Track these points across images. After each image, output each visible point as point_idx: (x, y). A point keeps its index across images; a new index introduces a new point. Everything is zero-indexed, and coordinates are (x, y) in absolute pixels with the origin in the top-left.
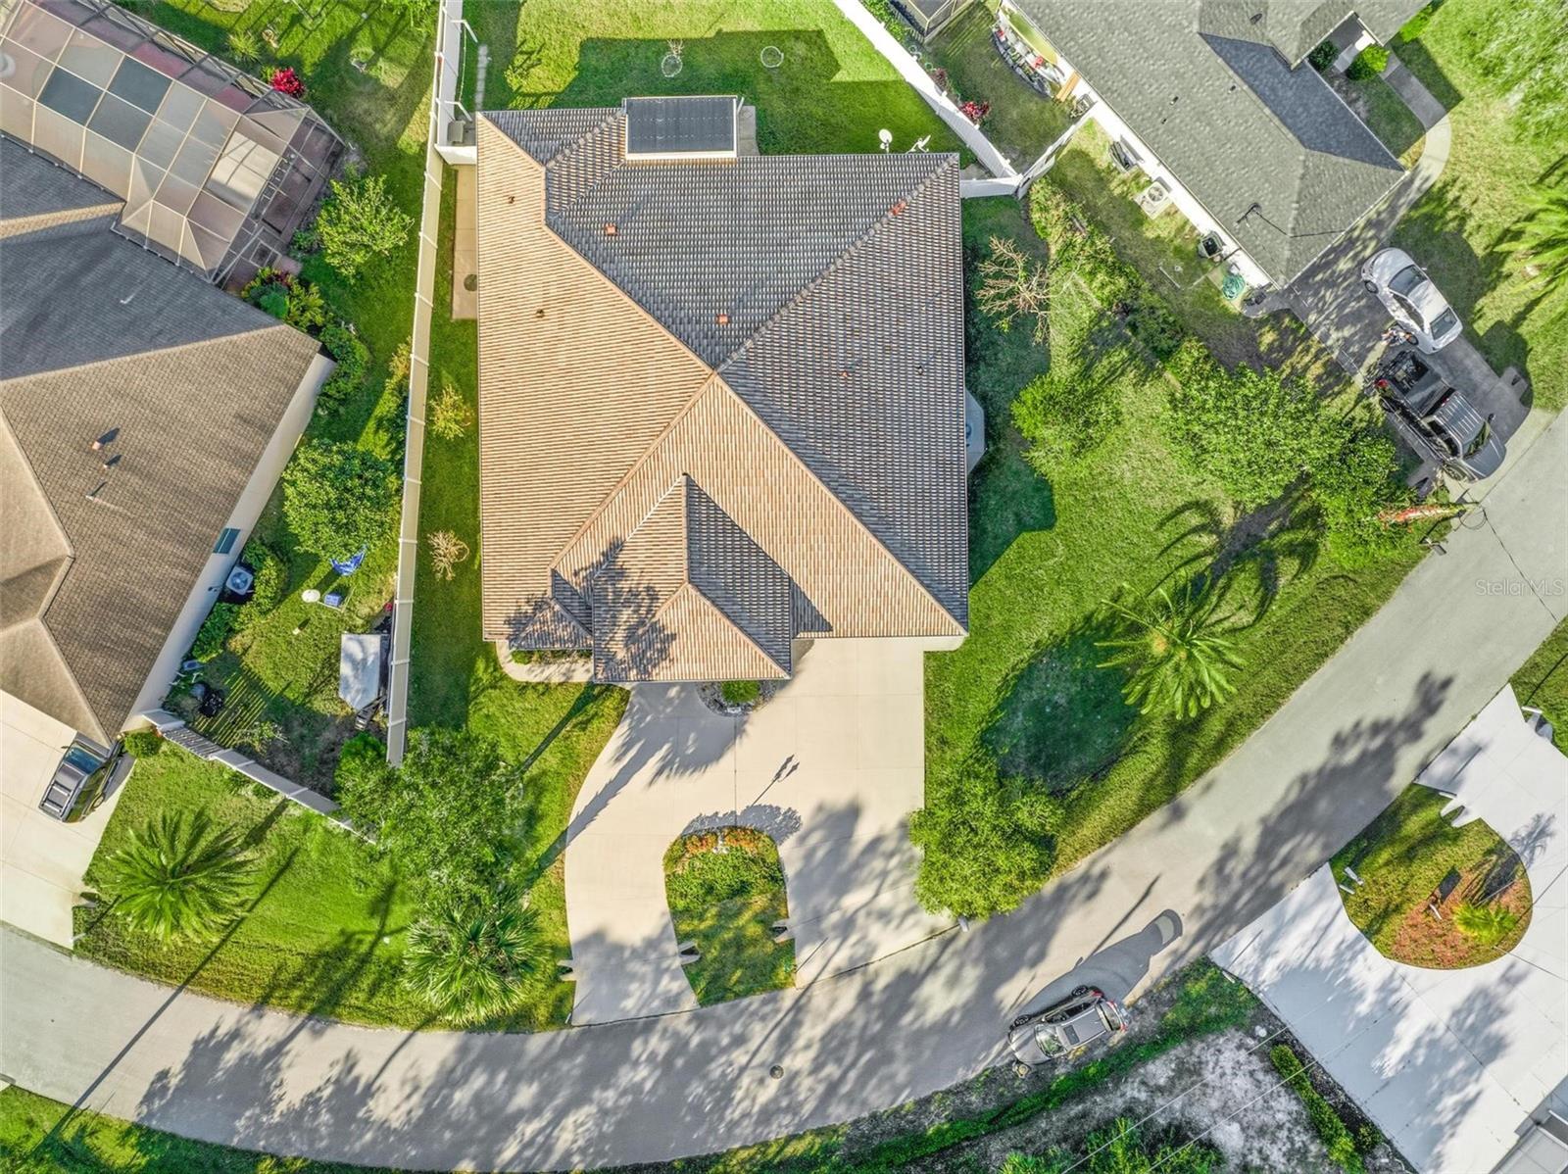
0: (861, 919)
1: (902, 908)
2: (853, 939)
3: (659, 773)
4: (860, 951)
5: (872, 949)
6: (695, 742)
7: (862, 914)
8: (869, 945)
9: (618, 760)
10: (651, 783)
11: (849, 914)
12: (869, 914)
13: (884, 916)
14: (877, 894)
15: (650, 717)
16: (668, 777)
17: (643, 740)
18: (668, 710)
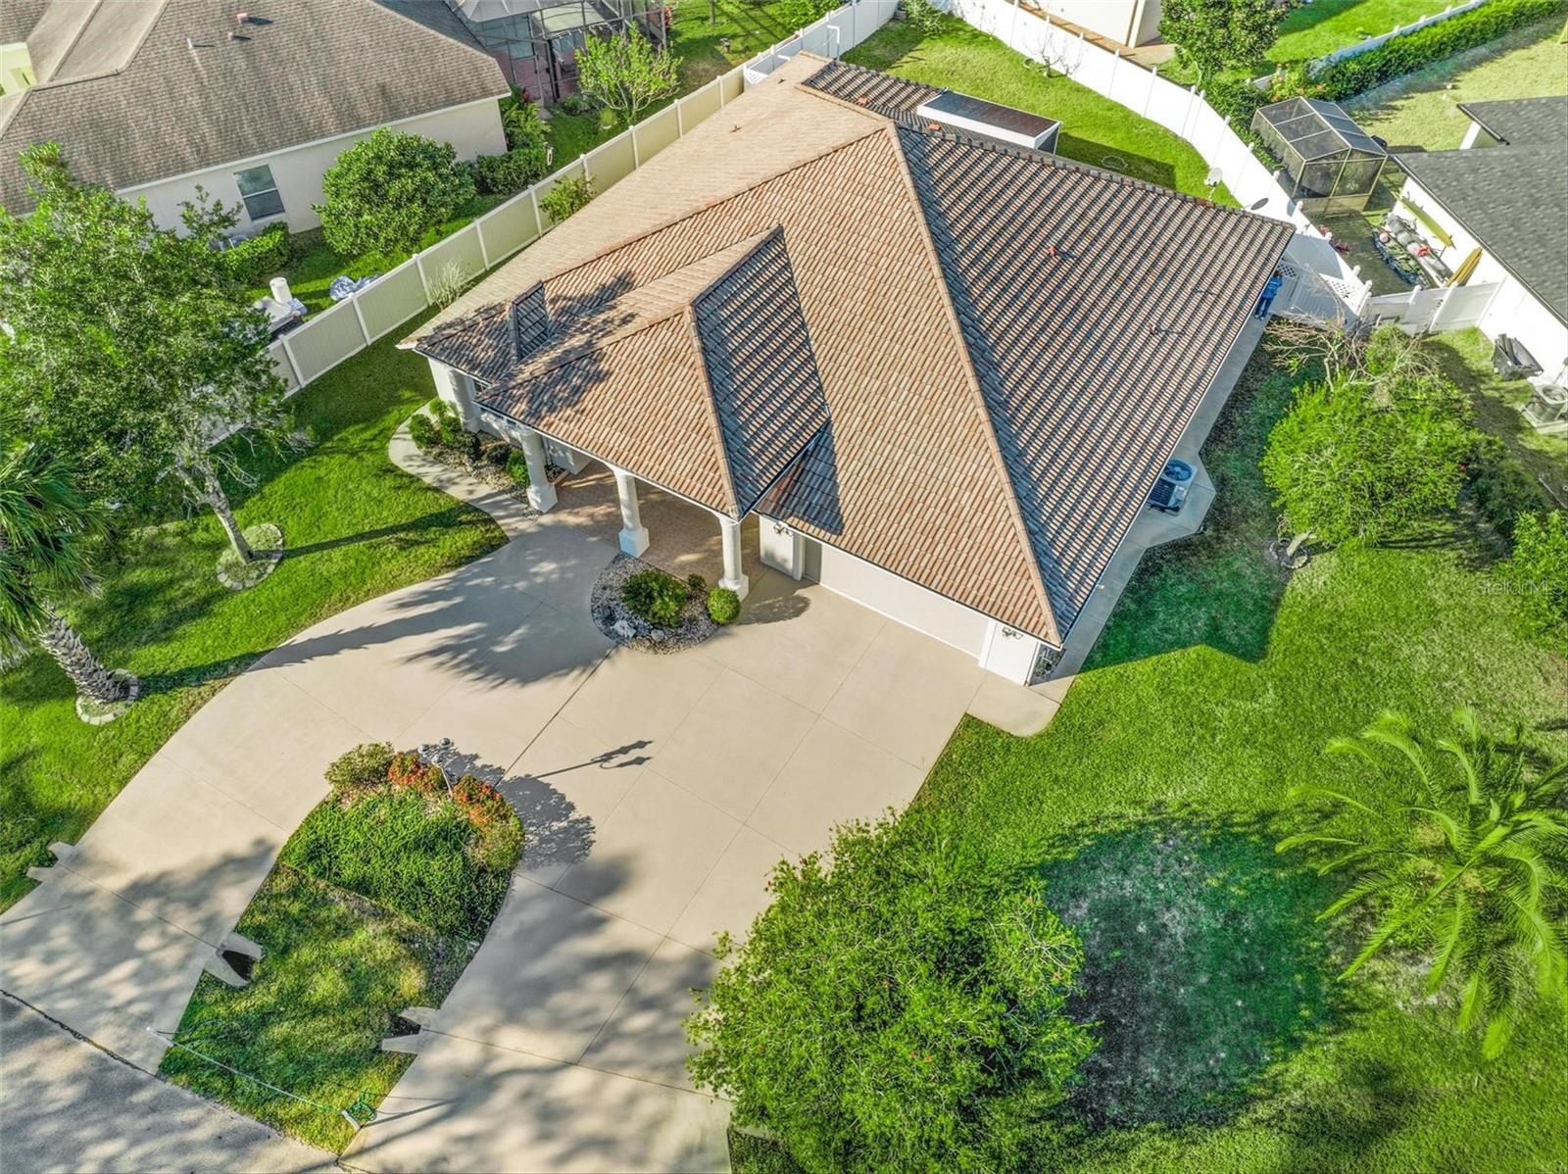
0: (502, 1098)
1: (589, 1125)
2: (464, 1126)
3: (434, 653)
4: (464, 1161)
6: (520, 641)
7: (514, 1086)
9: (403, 606)
10: (410, 660)
11: (497, 1066)
12: (526, 1095)
13: (549, 1117)
14: (567, 1065)
15: (490, 579)
16: (441, 664)
17: (458, 600)
18: (521, 585)
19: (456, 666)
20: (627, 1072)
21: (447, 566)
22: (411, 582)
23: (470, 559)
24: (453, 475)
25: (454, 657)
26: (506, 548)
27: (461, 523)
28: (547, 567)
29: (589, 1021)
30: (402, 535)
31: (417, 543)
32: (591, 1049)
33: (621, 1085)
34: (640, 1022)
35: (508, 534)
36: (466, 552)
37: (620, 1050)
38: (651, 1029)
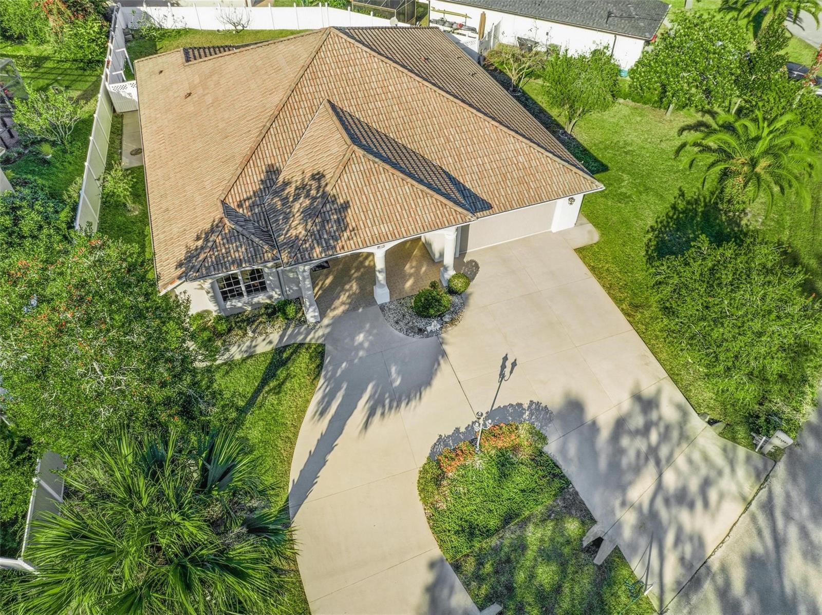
0: (664, 514)
1: (694, 485)
2: (670, 539)
3: (371, 414)
4: (688, 549)
5: (699, 542)
7: (659, 504)
8: (691, 538)
9: (322, 414)
10: (366, 427)
11: (645, 507)
12: (667, 502)
13: (682, 498)
14: (660, 475)
15: (344, 365)
16: (383, 414)
17: (345, 386)
18: (361, 353)
19: (390, 408)
20: (676, 455)
21: (314, 379)
22: (308, 401)
23: (320, 367)
24: (248, 343)
25: (384, 406)
26: (328, 347)
27: (288, 359)
28: (361, 337)
29: (642, 456)
30: (267, 388)
31: (280, 386)
32: (658, 463)
33: (680, 460)
34: (654, 437)
35: (320, 342)
36: (313, 366)
37: (664, 451)
38: (660, 435)
